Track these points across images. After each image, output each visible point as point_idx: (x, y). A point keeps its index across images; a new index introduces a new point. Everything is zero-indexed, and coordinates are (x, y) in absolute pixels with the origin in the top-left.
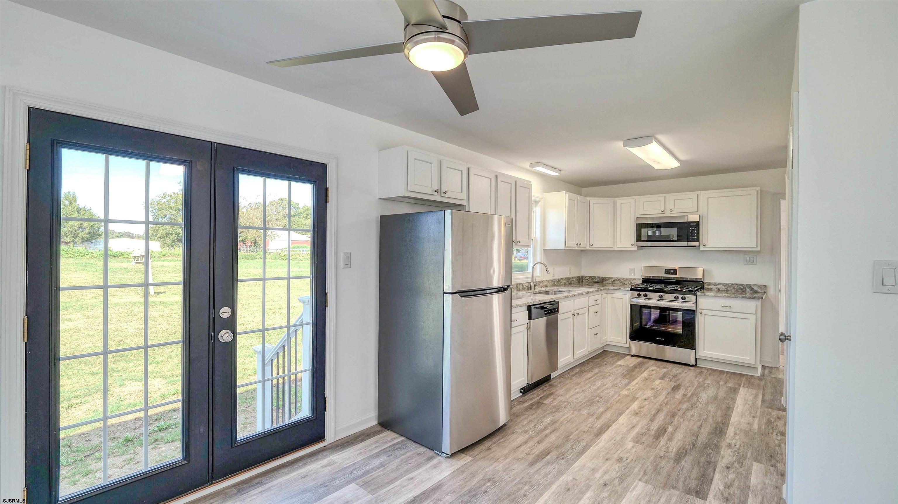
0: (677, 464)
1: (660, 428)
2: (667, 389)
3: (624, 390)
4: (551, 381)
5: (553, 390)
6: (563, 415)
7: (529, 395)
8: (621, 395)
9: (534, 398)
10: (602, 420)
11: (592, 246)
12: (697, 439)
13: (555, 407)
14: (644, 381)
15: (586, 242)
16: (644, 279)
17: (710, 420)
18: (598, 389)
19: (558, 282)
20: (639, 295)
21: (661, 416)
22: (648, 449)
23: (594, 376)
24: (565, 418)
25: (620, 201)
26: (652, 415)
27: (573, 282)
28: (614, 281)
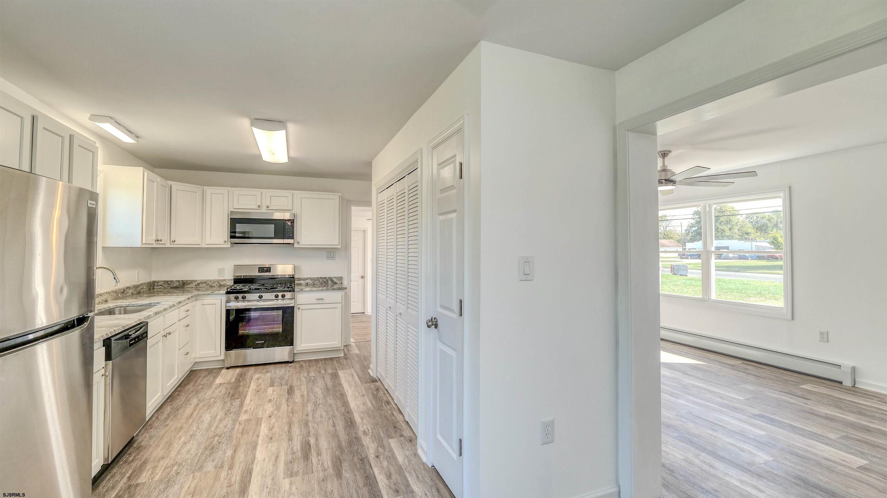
0: (341, 479)
1: (302, 444)
2: (284, 395)
3: (242, 414)
4: (136, 441)
5: (145, 454)
6: (181, 488)
7: (104, 482)
8: (241, 422)
9: (118, 482)
10: (237, 467)
11: (174, 243)
12: (339, 441)
13: (161, 481)
14: (257, 395)
15: (166, 238)
16: (236, 279)
17: (337, 414)
18: (210, 425)
19: (123, 293)
20: (236, 298)
21: (296, 430)
22: (306, 477)
23: (195, 410)
24: (187, 492)
25: (209, 190)
26: (287, 433)
27: (142, 291)
28: (198, 284)
